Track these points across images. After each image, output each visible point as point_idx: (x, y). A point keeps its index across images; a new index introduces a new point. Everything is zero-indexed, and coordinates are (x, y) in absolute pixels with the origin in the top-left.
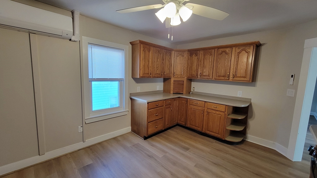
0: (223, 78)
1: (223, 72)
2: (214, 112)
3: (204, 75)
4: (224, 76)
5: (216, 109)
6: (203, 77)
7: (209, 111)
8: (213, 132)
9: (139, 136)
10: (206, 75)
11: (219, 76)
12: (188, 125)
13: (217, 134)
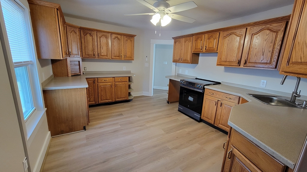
0: (118, 58)
1: (117, 53)
2: (121, 83)
3: (102, 55)
4: (118, 56)
5: (122, 81)
6: (102, 57)
7: (117, 83)
8: (121, 98)
9: (73, 132)
10: (105, 56)
11: (115, 56)
12: (101, 102)
13: (124, 98)
